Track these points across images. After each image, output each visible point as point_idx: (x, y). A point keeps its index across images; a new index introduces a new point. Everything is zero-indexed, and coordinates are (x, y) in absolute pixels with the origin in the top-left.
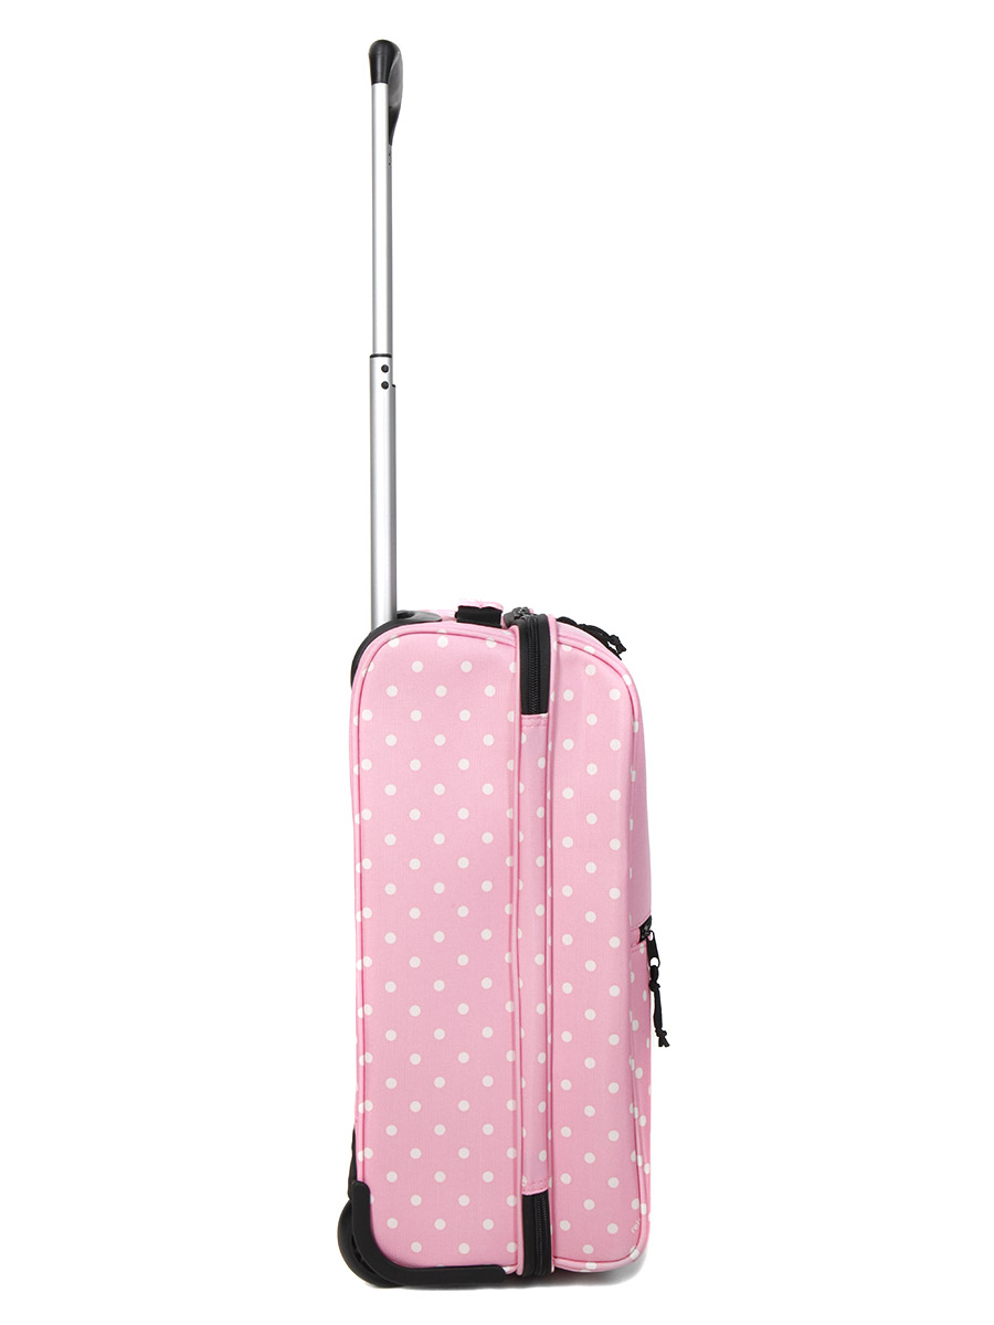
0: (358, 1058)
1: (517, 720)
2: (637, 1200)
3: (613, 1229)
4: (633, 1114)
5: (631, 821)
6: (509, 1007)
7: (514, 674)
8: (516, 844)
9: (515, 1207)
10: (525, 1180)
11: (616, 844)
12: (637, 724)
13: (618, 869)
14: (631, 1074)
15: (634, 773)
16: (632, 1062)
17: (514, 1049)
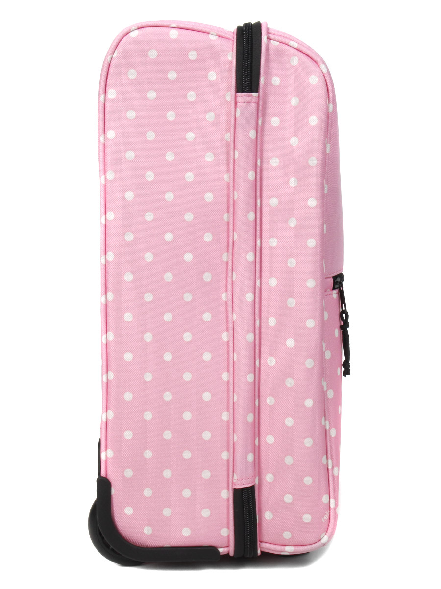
0: (102, 376)
1: (233, 98)
2: (327, 496)
3: (307, 518)
4: (325, 426)
5: (326, 186)
6: (225, 337)
7: (231, 62)
8: (231, 202)
9: (228, 500)
10: (235, 477)
11: (313, 202)
12: (331, 106)
13: (314, 223)
14: (323, 394)
15: (328, 146)
16: (325, 384)
17: (228, 371)
